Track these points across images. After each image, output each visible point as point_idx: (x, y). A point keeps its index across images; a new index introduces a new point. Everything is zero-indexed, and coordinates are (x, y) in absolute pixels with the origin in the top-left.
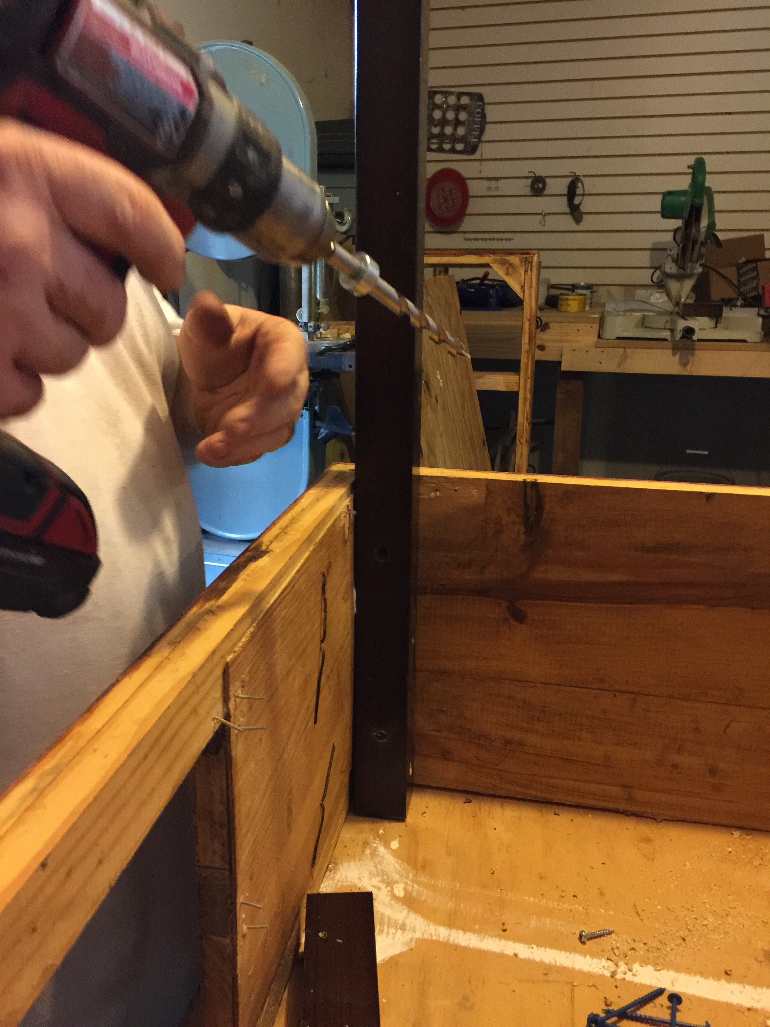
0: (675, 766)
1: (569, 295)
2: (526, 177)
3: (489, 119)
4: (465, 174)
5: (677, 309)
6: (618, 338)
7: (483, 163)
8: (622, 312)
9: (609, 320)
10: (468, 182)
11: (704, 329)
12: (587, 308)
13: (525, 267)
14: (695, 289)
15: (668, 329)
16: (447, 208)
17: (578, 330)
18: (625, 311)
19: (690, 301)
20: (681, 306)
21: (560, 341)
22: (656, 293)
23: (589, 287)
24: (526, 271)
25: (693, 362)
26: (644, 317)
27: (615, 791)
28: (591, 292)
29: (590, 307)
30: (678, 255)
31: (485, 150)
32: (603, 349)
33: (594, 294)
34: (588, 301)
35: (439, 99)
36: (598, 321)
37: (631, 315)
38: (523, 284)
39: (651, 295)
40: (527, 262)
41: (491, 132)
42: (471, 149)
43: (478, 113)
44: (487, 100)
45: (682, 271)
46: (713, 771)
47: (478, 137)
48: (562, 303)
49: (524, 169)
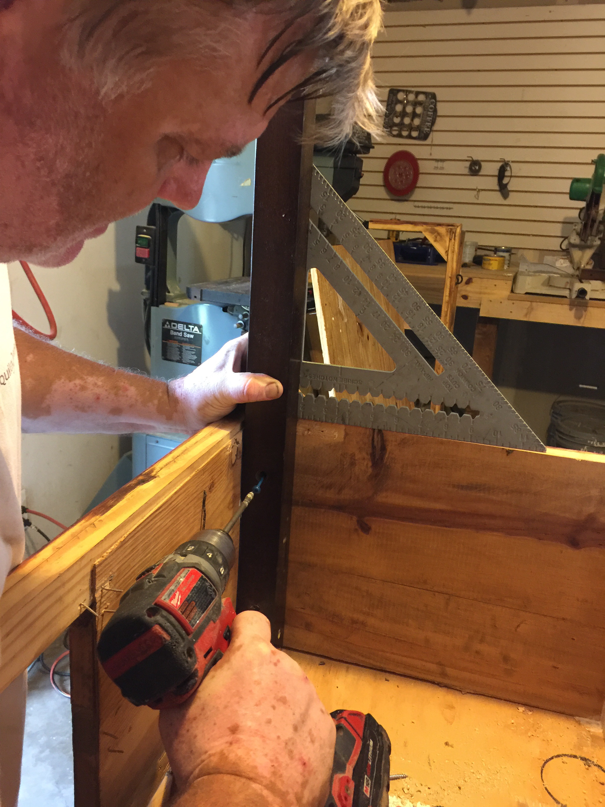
0: (477, 652)
1: (490, 256)
2: (467, 161)
3: (439, 114)
4: (417, 156)
5: (577, 273)
6: (527, 293)
7: (433, 147)
8: (532, 272)
9: (520, 279)
10: (419, 162)
11: (597, 291)
12: (506, 267)
13: (450, 237)
14: (593, 257)
15: (568, 289)
16: (402, 182)
17: (495, 285)
18: (535, 272)
19: (589, 267)
20: (580, 270)
21: (480, 293)
22: (561, 259)
23: (508, 250)
24: (450, 240)
25: (585, 316)
26: (550, 277)
27: (433, 667)
28: (510, 255)
29: (508, 266)
30: (581, 229)
31: (435, 138)
32: (514, 302)
33: (512, 256)
34: (507, 262)
35: (401, 96)
36: (512, 278)
37: (539, 275)
38: (447, 249)
39: (556, 260)
40: (452, 232)
41: (440, 124)
42: (424, 136)
43: (431, 108)
44: (438, 98)
45: (583, 243)
46: (506, 659)
47: (430, 127)
48: (485, 262)
49: (464, 153)
